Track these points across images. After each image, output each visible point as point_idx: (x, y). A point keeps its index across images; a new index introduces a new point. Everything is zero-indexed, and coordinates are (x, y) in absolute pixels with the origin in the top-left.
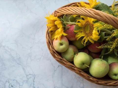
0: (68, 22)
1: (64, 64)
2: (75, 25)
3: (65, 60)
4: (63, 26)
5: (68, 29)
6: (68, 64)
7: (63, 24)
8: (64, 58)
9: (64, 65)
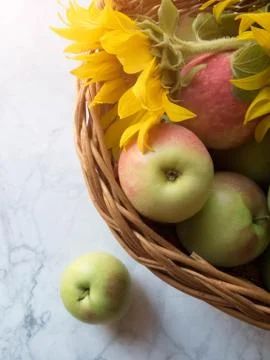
0: (190, 43)
1: (199, 290)
2: (231, 50)
3: (202, 263)
4: (161, 65)
5: (194, 82)
6: (228, 285)
7: (160, 49)
8: (194, 255)
9: (201, 294)
